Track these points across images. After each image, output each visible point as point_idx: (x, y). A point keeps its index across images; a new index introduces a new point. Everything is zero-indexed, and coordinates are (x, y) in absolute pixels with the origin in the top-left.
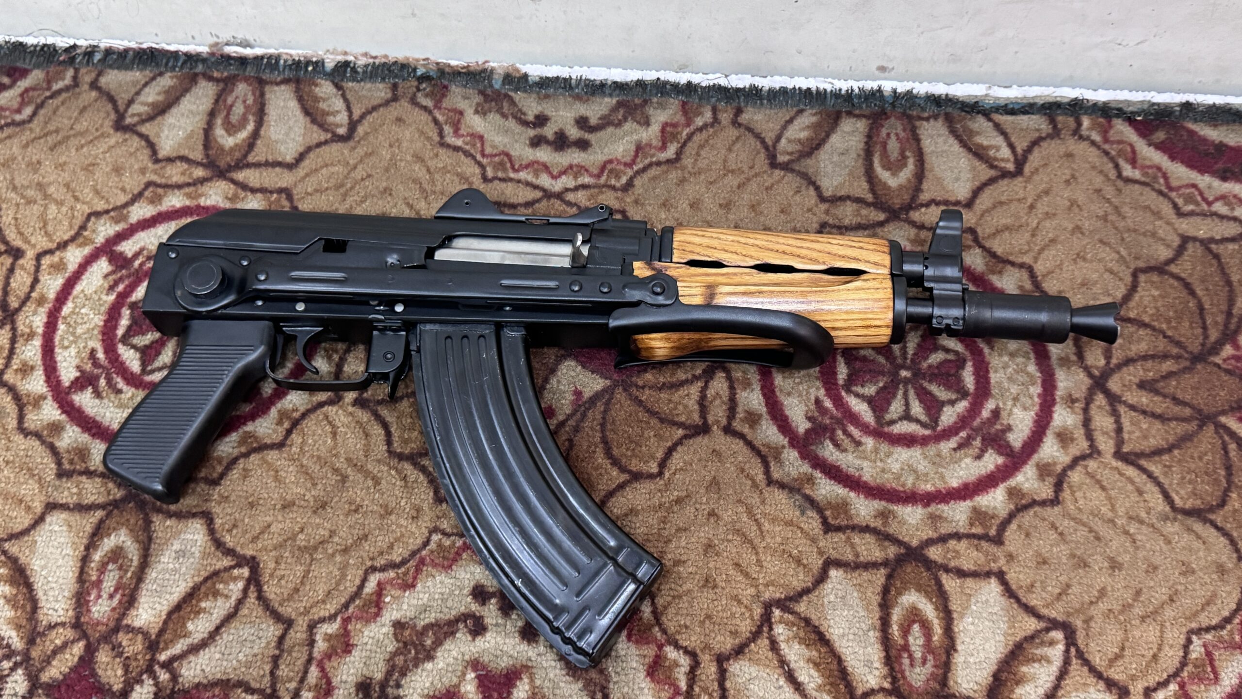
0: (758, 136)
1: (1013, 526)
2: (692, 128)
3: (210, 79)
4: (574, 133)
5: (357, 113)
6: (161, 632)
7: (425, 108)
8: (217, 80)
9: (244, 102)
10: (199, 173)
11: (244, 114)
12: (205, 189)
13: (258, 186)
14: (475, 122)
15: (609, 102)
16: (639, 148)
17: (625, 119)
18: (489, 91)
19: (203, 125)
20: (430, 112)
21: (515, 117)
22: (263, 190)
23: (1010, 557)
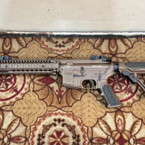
0: (91, 43)
1: (133, 105)
2: (81, 42)
4: (62, 44)
5: (27, 43)
6: (8, 129)
7: (38, 41)
10: (2, 54)
11: (9, 44)
14: (46, 43)
15: (67, 38)
16: (73, 46)
17: (70, 41)
18: (48, 38)
19: (2, 46)
21: (52, 42)
23: (133, 109)
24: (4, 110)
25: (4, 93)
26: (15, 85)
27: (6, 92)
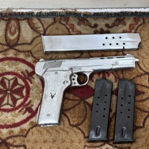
2: (138, 25)
3: (4, 20)
4: (105, 29)
7: (64, 24)
8: (6, 20)
9: (14, 26)
10: (5, 47)
11: (15, 30)
12: (8, 52)
13: (22, 50)
14: (78, 28)
15: (114, 19)
17: (119, 24)
18: (80, 18)
19: (4, 34)
20: (65, 25)
21: (88, 25)
22: (23, 52)
24: (11, 145)
25: (10, 114)
26: (28, 100)
27: (13, 113)
